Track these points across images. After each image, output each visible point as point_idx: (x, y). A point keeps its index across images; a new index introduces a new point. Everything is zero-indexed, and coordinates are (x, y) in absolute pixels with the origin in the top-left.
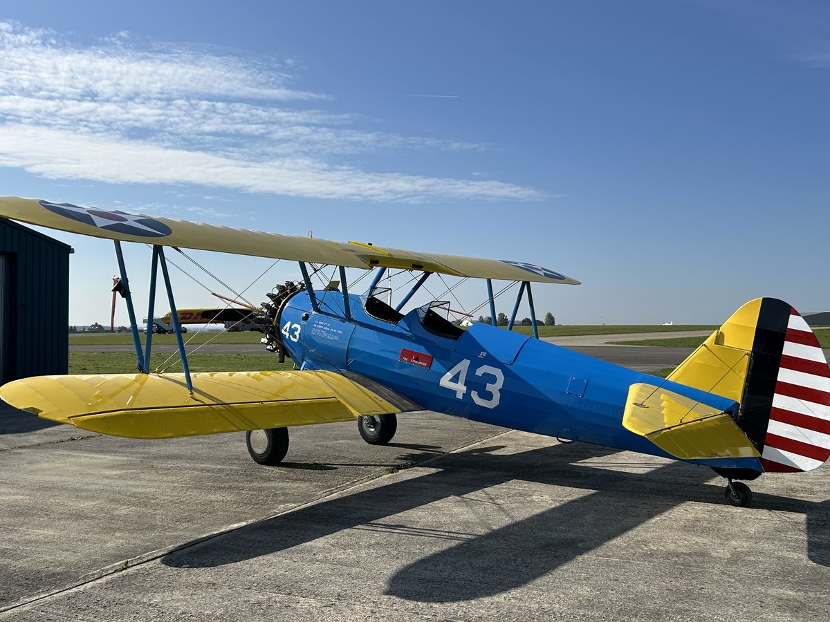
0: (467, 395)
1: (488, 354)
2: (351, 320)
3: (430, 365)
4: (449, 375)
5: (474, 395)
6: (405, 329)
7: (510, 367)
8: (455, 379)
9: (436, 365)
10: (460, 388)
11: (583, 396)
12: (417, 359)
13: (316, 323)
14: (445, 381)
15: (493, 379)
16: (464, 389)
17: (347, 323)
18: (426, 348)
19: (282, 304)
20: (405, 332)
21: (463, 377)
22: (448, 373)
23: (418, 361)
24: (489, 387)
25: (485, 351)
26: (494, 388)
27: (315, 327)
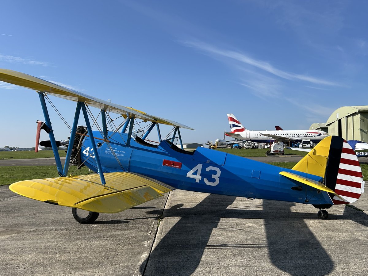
0: (202, 181)
1: (211, 161)
2: (130, 146)
3: (181, 167)
4: (192, 171)
5: (206, 181)
6: (163, 150)
7: (223, 166)
8: (195, 173)
9: (184, 167)
10: (198, 178)
11: (259, 178)
12: (173, 164)
13: (107, 148)
14: (190, 174)
15: (215, 173)
16: (200, 178)
17: (127, 148)
18: (177, 159)
19: (81, 138)
20: (163, 152)
21: (199, 172)
22: (191, 171)
23: (174, 165)
24: (213, 176)
25: (209, 160)
26: (216, 177)
27: (107, 150)
